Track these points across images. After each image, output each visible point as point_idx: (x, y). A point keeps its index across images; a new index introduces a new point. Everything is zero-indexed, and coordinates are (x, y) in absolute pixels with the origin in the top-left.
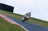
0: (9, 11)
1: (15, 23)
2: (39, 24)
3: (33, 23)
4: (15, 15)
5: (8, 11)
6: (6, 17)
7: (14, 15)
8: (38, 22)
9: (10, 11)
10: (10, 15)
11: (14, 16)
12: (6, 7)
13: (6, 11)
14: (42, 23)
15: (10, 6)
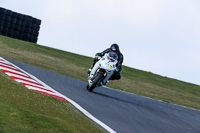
0: (19, 38)
1: (46, 88)
2: (147, 93)
3: (118, 88)
4: (47, 53)
5: (14, 37)
6: (7, 62)
7: (43, 52)
8: (140, 83)
9: (24, 39)
10: (25, 54)
11: (40, 59)
12: (6, 21)
13: (9, 35)
14: (158, 88)
15: (25, 16)
